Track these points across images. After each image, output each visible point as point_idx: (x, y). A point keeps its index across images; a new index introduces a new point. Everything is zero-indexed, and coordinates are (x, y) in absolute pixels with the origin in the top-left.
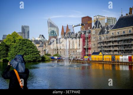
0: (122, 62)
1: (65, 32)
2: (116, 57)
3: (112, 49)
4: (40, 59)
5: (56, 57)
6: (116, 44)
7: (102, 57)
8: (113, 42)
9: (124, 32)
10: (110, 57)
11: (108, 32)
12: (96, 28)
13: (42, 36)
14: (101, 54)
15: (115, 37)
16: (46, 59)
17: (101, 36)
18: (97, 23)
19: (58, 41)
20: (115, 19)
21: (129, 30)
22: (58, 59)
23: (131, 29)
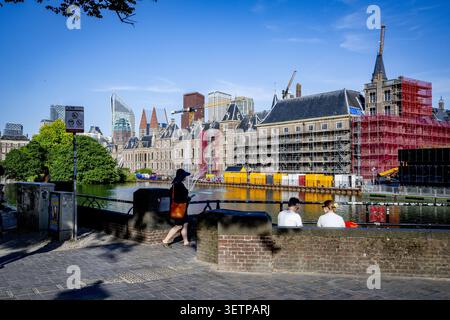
0: (287, 187)
1: (149, 122)
2: (276, 177)
4: (118, 178)
5: (147, 176)
7: (245, 175)
9: (286, 130)
10: (263, 176)
11: (255, 128)
12: (230, 118)
13: (97, 129)
14: (243, 170)
16: (128, 179)
18: (232, 110)
19: (147, 141)
20: (251, 102)
21: (296, 125)
22: (151, 178)
23: (300, 125)
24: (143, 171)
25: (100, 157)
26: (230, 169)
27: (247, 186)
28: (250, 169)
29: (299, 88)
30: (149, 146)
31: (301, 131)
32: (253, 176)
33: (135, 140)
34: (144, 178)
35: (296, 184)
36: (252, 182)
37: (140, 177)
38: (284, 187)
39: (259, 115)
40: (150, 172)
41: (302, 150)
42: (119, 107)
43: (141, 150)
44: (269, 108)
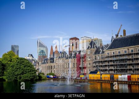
0: (122, 81)
2: (115, 76)
3: (107, 68)
4: (38, 78)
5: (52, 76)
6: (112, 63)
7: (99, 76)
8: (108, 61)
9: (119, 52)
10: (109, 76)
11: (103, 52)
12: (91, 48)
13: (31, 55)
14: (98, 73)
15: (111, 57)
16: (43, 78)
17: (97, 55)
18: (92, 44)
19: (52, 60)
20: (101, 41)
21: (124, 50)
22: (54, 78)
23: (126, 49)
24: (50, 74)
25: (29, 68)
26: (92, 73)
27: (100, 81)
28: (102, 73)
29: (124, 31)
30: (53, 62)
31: (127, 53)
32: (103, 76)
33: (47, 60)
34: (50, 78)
35: (126, 80)
36: (103, 79)
37: (48, 77)
38: (120, 81)
39: (105, 46)
40: (53, 75)
41: (128, 62)
42: (41, 45)
43: (49, 64)
44: (110, 43)
